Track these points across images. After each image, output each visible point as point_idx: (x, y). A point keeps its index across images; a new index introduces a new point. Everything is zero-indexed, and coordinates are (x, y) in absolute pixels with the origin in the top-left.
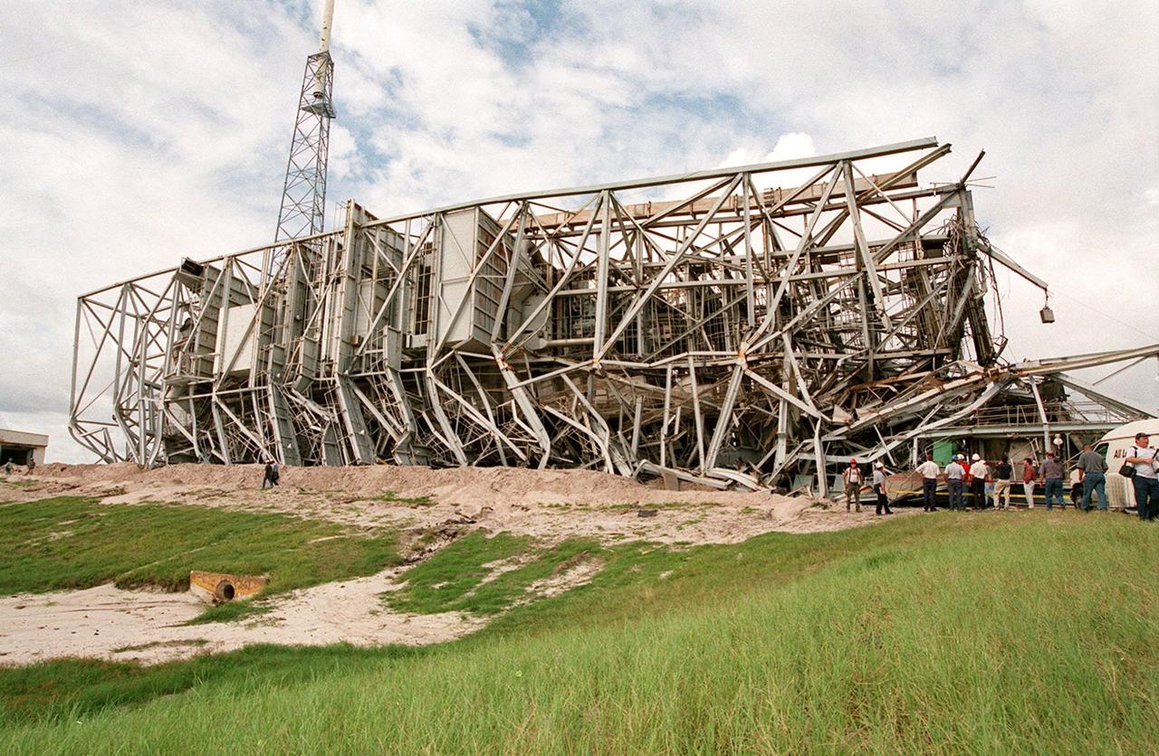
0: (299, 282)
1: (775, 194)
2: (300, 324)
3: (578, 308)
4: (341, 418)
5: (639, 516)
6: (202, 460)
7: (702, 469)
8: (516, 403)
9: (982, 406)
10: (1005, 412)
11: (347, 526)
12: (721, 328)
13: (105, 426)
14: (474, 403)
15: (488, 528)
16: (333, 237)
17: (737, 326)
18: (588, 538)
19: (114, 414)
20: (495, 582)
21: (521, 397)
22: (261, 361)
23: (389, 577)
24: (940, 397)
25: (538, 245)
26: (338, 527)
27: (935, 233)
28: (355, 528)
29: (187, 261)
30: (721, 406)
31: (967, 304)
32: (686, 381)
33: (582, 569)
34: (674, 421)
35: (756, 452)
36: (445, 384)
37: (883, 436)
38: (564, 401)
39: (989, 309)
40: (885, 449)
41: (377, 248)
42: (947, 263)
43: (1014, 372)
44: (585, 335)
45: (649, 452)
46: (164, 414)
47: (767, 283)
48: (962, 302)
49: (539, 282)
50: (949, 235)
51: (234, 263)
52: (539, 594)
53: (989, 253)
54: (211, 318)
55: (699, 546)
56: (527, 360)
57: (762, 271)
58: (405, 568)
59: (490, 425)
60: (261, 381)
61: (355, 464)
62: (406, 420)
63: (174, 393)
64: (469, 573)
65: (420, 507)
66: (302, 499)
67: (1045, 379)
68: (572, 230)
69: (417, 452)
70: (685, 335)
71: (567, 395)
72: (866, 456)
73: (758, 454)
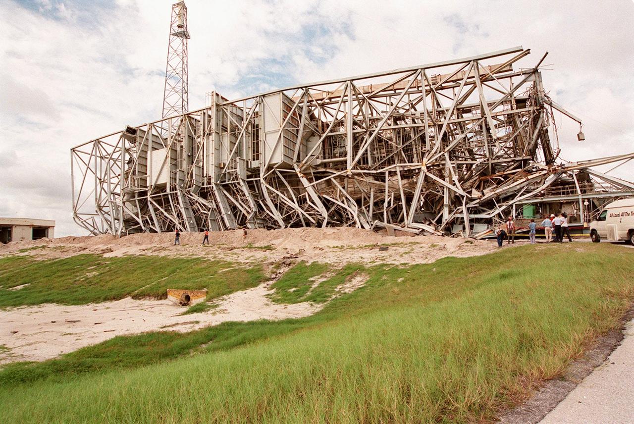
0: (188, 136)
1: (438, 78)
2: (191, 157)
3: (336, 142)
4: (217, 206)
5: (380, 250)
6: (145, 231)
7: (406, 223)
8: (308, 194)
9: (548, 187)
10: (559, 189)
11: (235, 263)
12: (412, 150)
13: (92, 216)
14: (286, 195)
15: (306, 260)
16: (205, 111)
17: (420, 148)
18: (357, 263)
19: (96, 209)
20: (318, 287)
21: (311, 191)
22: (173, 178)
23: (265, 287)
24: (527, 183)
25: (312, 110)
26: (230, 263)
27: (522, 95)
28: (239, 264)
29: (128, 128)
30: (414, 191)
31: (539, 132)
32: (395, 178)
33: (358, 278)
34: (390, 199)
35: (433, 213)
36: (270, 186)
37: (497, 204)
38: (333, 192)
39: (551, 135)
40: (498, 210)
41: (229, 116)
42: (529, 111)
43: (564, 169)
44: (340, 156)
45: (378, 216)
46: (123, 208)
47: (435, 125)
48: (537, 131)
49: (315, 129)
50: (529, 96)
51: (153, 127)
52: (342, 292)
53: (551, 105)
54: (143, 157)
55: (413, 265)
56: (312, 171)
57: (432, 119)
58: (271, 282)
59: (295, 206)
60: (173, 188)
61: (227, 229)
62: (252, 205)
63: (127, 197)
64: (305, 283)
65: (268, 251)
66: (206, 249)
67: (580, 171)
68: (331, 101)
69: (258, 221)
70: (392, 154)
71: (334, 188)
72: (489, 214)
73: (434, 215)
